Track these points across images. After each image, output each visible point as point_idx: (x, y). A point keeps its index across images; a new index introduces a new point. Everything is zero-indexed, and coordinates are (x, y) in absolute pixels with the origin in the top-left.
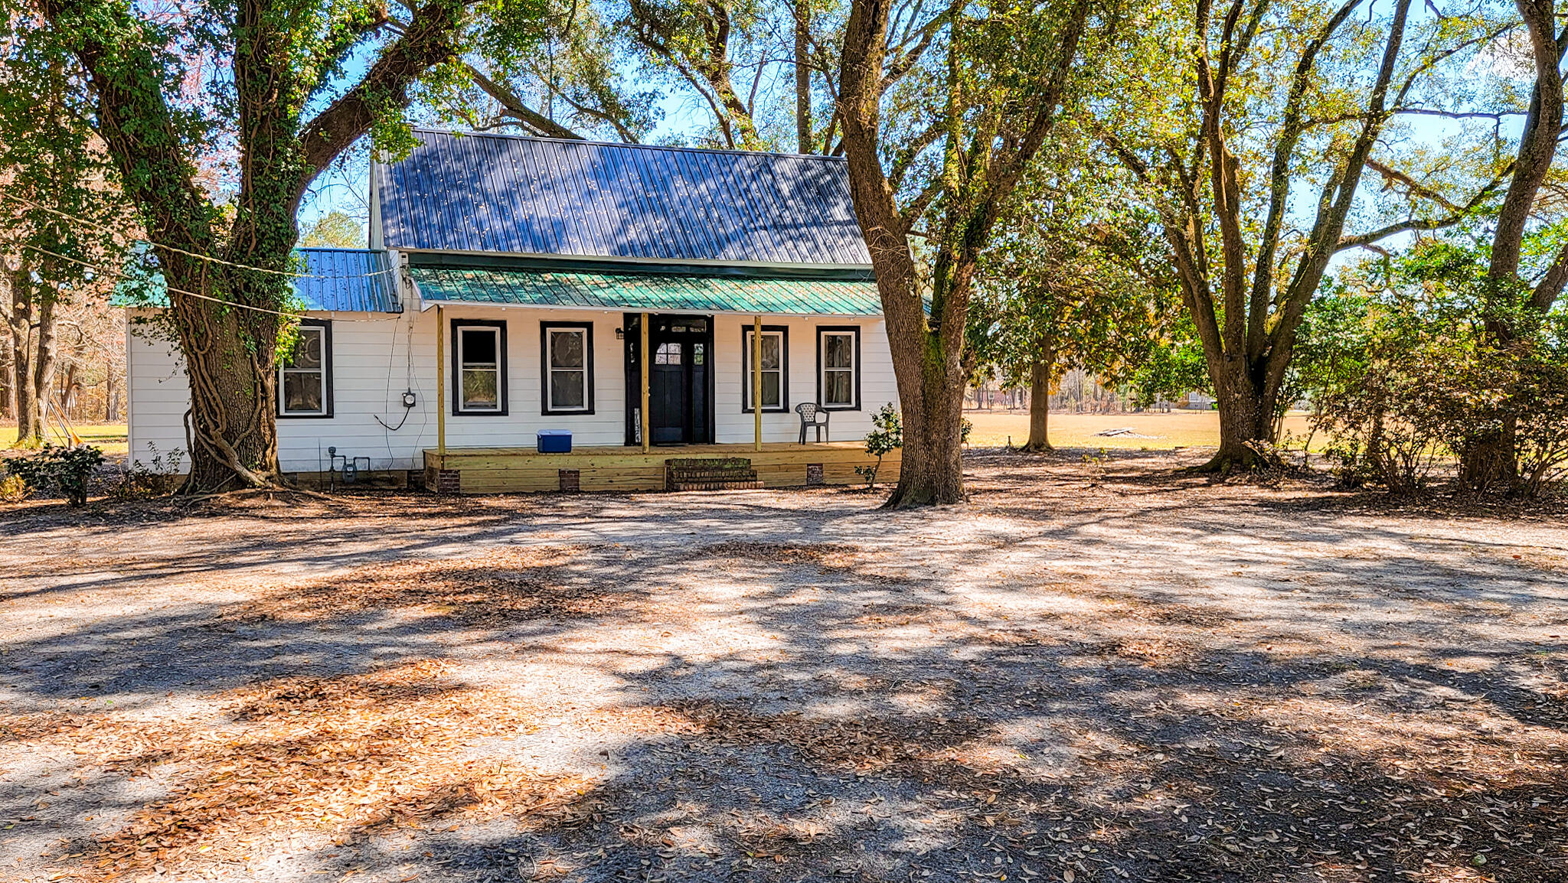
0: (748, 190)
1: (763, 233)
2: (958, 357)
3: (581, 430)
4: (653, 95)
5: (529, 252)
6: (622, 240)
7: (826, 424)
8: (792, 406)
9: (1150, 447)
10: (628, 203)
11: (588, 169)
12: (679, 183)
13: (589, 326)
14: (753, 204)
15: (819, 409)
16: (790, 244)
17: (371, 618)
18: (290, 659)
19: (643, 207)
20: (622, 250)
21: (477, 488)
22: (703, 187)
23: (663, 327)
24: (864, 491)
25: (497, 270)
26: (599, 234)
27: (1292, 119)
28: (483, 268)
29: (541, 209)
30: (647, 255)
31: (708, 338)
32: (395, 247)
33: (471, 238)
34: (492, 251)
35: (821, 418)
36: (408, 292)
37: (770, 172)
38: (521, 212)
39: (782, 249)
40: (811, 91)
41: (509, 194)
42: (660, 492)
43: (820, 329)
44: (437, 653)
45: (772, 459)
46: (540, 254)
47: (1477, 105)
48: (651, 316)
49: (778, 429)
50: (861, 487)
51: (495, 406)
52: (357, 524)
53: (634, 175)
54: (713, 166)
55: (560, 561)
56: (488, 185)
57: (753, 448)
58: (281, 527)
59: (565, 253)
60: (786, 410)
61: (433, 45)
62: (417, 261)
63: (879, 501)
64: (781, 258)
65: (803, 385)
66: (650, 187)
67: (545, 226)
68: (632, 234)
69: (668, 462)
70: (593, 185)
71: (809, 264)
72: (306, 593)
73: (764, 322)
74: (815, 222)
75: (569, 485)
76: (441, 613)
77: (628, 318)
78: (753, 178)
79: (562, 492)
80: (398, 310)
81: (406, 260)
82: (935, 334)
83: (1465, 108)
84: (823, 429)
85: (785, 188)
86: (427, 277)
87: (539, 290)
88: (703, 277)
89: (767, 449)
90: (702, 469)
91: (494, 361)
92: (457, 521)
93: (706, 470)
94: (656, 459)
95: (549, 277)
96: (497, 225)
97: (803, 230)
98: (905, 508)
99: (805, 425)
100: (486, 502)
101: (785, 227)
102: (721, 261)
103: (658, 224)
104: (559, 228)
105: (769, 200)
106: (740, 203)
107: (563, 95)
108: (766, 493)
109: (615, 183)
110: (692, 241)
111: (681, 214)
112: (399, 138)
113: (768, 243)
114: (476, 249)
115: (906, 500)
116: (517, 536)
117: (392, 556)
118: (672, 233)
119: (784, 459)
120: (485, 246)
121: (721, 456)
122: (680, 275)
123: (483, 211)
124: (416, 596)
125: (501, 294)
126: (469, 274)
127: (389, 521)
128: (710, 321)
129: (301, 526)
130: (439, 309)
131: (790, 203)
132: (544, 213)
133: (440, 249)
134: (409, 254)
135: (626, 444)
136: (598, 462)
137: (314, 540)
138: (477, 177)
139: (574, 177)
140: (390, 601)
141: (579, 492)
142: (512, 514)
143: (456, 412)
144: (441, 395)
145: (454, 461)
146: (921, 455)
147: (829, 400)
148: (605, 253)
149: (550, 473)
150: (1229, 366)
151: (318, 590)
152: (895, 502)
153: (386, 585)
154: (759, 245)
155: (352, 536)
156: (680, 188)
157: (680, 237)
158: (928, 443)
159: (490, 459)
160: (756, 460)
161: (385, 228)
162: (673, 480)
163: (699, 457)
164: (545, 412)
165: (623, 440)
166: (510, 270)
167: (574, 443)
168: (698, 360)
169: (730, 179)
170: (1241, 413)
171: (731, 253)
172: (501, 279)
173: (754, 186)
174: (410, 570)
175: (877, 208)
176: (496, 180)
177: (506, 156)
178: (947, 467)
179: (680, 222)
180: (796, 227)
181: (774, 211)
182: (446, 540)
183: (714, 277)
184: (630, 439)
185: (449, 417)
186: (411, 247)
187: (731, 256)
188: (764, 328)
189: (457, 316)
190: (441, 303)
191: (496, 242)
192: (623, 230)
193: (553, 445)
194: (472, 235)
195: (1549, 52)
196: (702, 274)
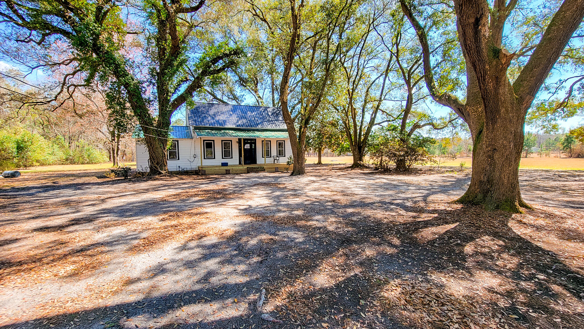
0: (262, 114)
1: (266, 122)
2: (304, 146)
3: (230, 162)
4: (243, 95)
5: (219, 126)
6: (238, 124)
8: (272, 156)
9: (340, 163)
10: (239, 117)
11: (230, 110)
13: (231, 141)
14: (263, 117)
16: (271, 125)
17: (188, 200)
18: (172, 209)
19: (242, 118)
20: (238, 126)
21: (209, 173)
22: (254, 113)
23: (246, 141)
25: (212, 130)
26: (233, 123)
27: (365, 101)
28: (210, 130)
29: (221, 118)
30: (243, 127)
31: (255, 143)
32: (191, 125)
34: (211, 126)
35: (278, 158)
36: (194, 134)
37: (267, 110)
38: (217, 118)
39: (269, 125)
40: (275, 95)
41: (214, 115)
42: (246, 173)
43: (277, 141)
44: (201, 206)
45: (268, 167)
46: (221, 127)
47: (398, 99)
48: (244, 139)
49: (269, 161)
50: (286, 172)
51: (212, 157)
52: (185, 181)
53: (240, 111)
54: (256, 109)
55: (226, 187)
56: (210, 113)
57: (264, 164)
58: (169, 182)
59: (226, 126)
60: (271, 157)
61: (198, 85)
62: (196, 128)
63: (289, 174)
64: (269, 127)
65: (274, 152)
66: (243, 113)
67: (222, 121)
68: (239, 123)
70: (231, 113)
71: (275, 128)
72: (174, 195)
73: (266, 140)
74: (276, 120)
75: (228, 172)
76: (202, 198)
77: (239, 139)
78: (264, 112)
79: (226, 174)
80: (192, 138)
81: (194, 128)
82: (299, 142)
83: (396, 99)
84: (278, 160)
85: (270, 114)
86: (198, 131)
87: (221, 134)
89: (267, 165)
90: (254, 169)
91: (212, 148)
92: (205, 180)
94: (246, 167)
95: (223, 131)
96: (212, 121)
97: (274, 122)
98: (294, 176)
99: (274, 160)
100: (211, 176)
101: (270, 121)
102: (257, 128)
103: (245, 121)
104: (225, 122)
105: (267, 116)
106: (261, 117)
107: (225, 95)
108: (267, 173)
109: (236, 113)
110: (252, 124)
112: (191, 104)
113: (267, 124)
114: (208, 126)
115: (294, 174)
116: (217, 183)
117: (193, 187)
118: (247, 123)
119: (270, 166)
120: (210, 125)
121: (258, 166)
122: (249, 131)
123: (209, 118)
124: (196, 195)
125: (213, 135)
126: (207, 131)
127: (191, 181)
128: (255, 140)
129: (173, 182)
131: (271, 116)
133: (200, 126)
136: (234, 168)
137: (176, 185)
138: (208, 111)
139: (228, 111)
140: (192, 196)
141: (230, 174)
142: (216, 178)
143: (204, 158)
144: (201, 155)
145: (204, 168)
146: (297, 165)
147: (279, 155)
148: (234, 126)
149: (224, 170)
150: (355, 147)
151: (177, 195)
152: (292, 174)
153: (191, 193)
154: (265, 125)
155: (184, 183)
156: (249, 113)
157: (249, 124)
158: (298, 163)
159: (212, 168)
160: (265, 167)
161: (189, 122)
162: (249, 171)
163: (254, 166)
164: (223, 158)
165: (238, 163)
166: (215, 130)
167: (229, 164)
168: (253, 147)
169: (259, 112)
170: (357, 156)
172: (213, 132)
173: (264, 113)
174: (196, 190)
175: (288, 117)
176: (211, 112)
177: (214, 107)
178: (302, 168)
179: (249, 120)
180: (272, 121)
181: (268, 118)
182: (203, 184)
183: (256, 131)
184: (240, 163)
186: (195, 126)
187: (259, 127)
189: (204, 139)
190: (201, 137)
191: (212, 124)
192: (238, 122)
193: (224, 164)
194: (207, 123)
195: (410, 89)
196: (254, 130)
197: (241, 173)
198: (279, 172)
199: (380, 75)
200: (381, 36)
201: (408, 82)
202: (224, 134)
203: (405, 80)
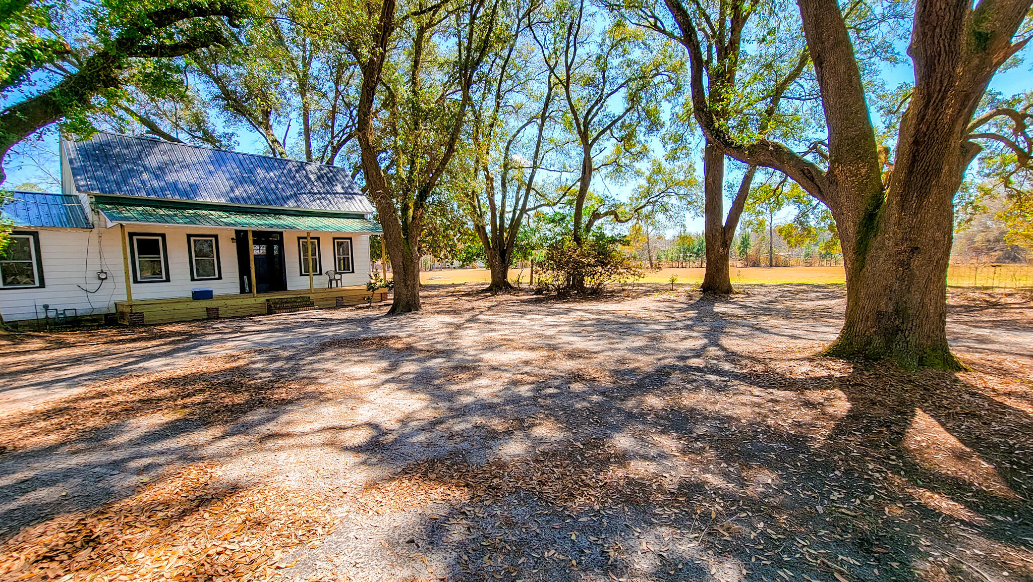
0: (294, 176)
1: (304, 196)
2: (416, 248)
3: (215, 287)
4: (233, 134)
5: (177, 198)
6: (232, 195)
7: (341, 279)
8: (324, 272)
9: (455, 283)
10: (232, 178)
11: (208, 161)
12: (259, 170)
13: (216, 237)
14: (298, 183)
15: (336, 273)
16: (318, 201)
17: (117, 430)
19: (242, 181)
20: (232, 200)
21: (156, 321)
22: (272, 174)
23: (261, 237)
24: (368, 307)
25: (157, 207)
26: (218, 192)
27: (505, 166)
28: (149, 206)
29: (184, 177)
30: (246, 203)
31: (281, 244)
32: (84, 192)
33: (139, 190)
34: (153, 197)
35: (338, 277)
36: (96, 217)
37: (305, 170)
38: (171, 178)
39: (314, 203)
41: (160, 168)
42: (263, 315)
43: (334, 239)
44: (188, 457)
45: (320, 296)
46: (184, 199)
47: (555, 168)
48: (254, 232)
49: (320, 282)
50: (365, 305)
51: (162, 278)
52: (77, 351)
53: (234, 166)
54: (276, 164)
55: (241, 363)
56: (147, 163)
57: (309, 291)
58: (9, 360)
59: (199, 200)
60: (321, 274)
62: (100, 200)
63: (387, 310)
64: (315, 207)
65: (328, 263)
66: (244, 172)
67: (186, 186)
68: (237, 193)
69: (267, 300)
70: (212, 168)
71: (323, 209)
72: (47, 415)
73: (312, 235)
74: (329, 193)
75: (213, 315)
76: (178, 416)
77: (237, 232)
78: (297, 171)
79: (209, 319)
80: (90, 227)
81: (93, 200)
82: (407, 239)
83: (552, 169)
84: (339, 281)
85: (313, 177)
86: (110, 209)
87: (187, 217)
88: (279, 214)
89: (316, 292)
90: (286, 303)
91: (159, 254)
92: (154, 343)
93: (288, 303)
94: (262, 299)
95: (191, 211)
96: (155, 184)
97: (323, 195)
98: (399, 314)
99: (331, 281)
100: (168, 329)
101: (315, 194)
102: (286, 207)
103: (251, 189)
104: (194, 188)
105: (306, 182)
106: (291, 182)
107: (183, 129)
108: (320, 312)
109: (223, 168)
110: (270, 198)
111: (262, 185)
112: (83, 129)
113: (308, 201)
114: (143, 195)
115: (398, 310)
116: (201, 348)
117: (117, 373)
118: (258, 194)
119: (325, 295)
120: (148, 194)
121: (294, 296)
122: (265, 213)
123: (145, 176)
124: (149, 404)
125: (162, 219)
126: (139, 208)
127: (104, 347)
128: (281, 234)
129: (28, 357)
130: (122, 225)
131: (316, 183)
132: (184, 179)
133: (118, 194)
134: (95, 196)
135: (241, 293)
136: (229, 302)
137: (42, 368)
138: (140, 157)
139: (200, 163)
140: (131, 410)
141: (218, 318)
142: (189, 336)
143: (136, 281)
144: (127, 272)
145: (139, 307)
146: (404, 291)
147: (340, 269)
148: (223, 201)
149: (201, 310)
150: (493, 252)
151: (58, 411)
152: (393, 312)
153: (120, 398)
154: (303, 201)
155: (76, 361)
156: (261, 173)
157: (263, 196)
158: (406, 286)
159: (163, 305)
160: (312, 296)
161: (76, 181)
162: (271, 309)
163: (283, 297)
164: (193, 279)
165: (239, 291)
166: (166, 207)
167: (214, 293)
168: (276, 252)
169: (285, 171)
170: (498, 269)
171: (290, 204)
172: (161, 212)
173: (297, 175)
174: (135, 382)
175: (378, 183)
176: (154, 160)
177: (156, 150)
178: (415, 295)
179: (261, 188)
180: (320, 194)
181: (309, 187)
182: (153, 356)
183: (283, 214)
184: (243, 291)
185: (132, 285)
186: (97, 192)
187: (291, 205)
188: (312, 238)
189: (132, 231)
190: (124, 223)
191: (155, 193)
192: (232, 190)
193: (198, 296)
194: (139, 188)
195: (587, 147)
196: (277, 213)
197: (252, 315)
198: (347, 306)
199: (526, 122)
200: (540, 44)
201: (584, 136)
202: (193, 220)
203: (579, 132)
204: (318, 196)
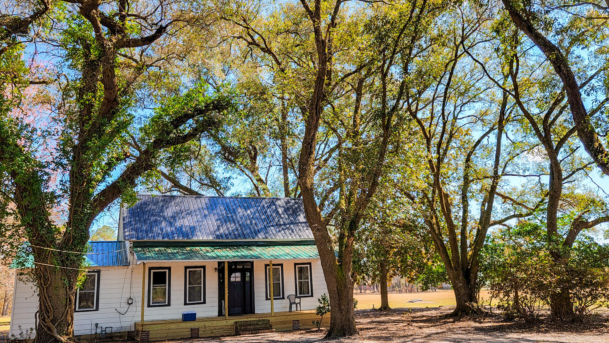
0: (266, 212)
1: (272, 228)
2: (350, 274)
3: (201, 311)
4: (229, 178)
5: (181, 239)
6: (218, 233)
7: (300, 303)
8: (286, 296)
9: (429, 306)
10: (220, 219)
11: (204, 207)
12: (239, 210)
14: (268, 217)
15: (296, 297)
16: (283, 232)
19: (226, 220)
20: (217, 237)
21: (156, 338)
22: (249, 212)
23: (234, 267)
24: (316, 331)
25: (168, 247)
26: (208, 231)
27: (466, 177)
28: (162, 247)
29: (186, 222)
30: (227, 238)
31: (251, 271)
32: (128, 240)
33: (158, 235)
34: (166, 240)
35: (297, 301)
36: (132, 257)
37: (274, 205)
38: (178, 224)
39: (280, 234)
40: (289, 174)
41: (173, 217)
42: (232, 336)
43: (295, 264)
45: (278, 319)
46: (185, 240)
47: (531, 172)
48: (229, 262)
49: (280, 306)
50: (315, 329)
51: (165, 302)
53: (222, 208)
54: (253, 203)
56: (166, 214)
57: (271, 315)
59: (195, 239)
60: (283, 298)
61: (146, 164)
62: (136, 245)
63: (321, 336)
64: (280, 237)
65: (290, 288)
66: (228, 212)
67: (188, 229)
68: (222, 231)
69: (236, 322)
70: (206, 212)
71: (290, 239)
73: (273, 263)
74: (292, 223)
75: (195, 335)
77: (219, 263)
78: (268, 208)
79: (192, 338)
80: (127, 264)
81: (132, 245)
82: (340, 265)
83: (527, 173)
84: (298, 305)
85: (280, 210)
86: (140, 251)
87: (184, 254)
88: (249, 246)
89: (277, 315)
90: (250, 325)
91: (165, 283)
93: (251, 325)
94: (231, 321)
95: (188, 249)
96: (169, 229)
97: (288, 226)
98: (333, 338)
99: (291, 304)
101: (281, 225)
102: (256, 239)
103: (231, 226)
104: (193, 229)
105: (274, 215)
106: (263, 217)
107: (196, 179)
108: (276, 334)
109: (215, 212)
110: (245, 232)
111: (241, 222)
112: (132, 198)
113: (274, 232)
114: (160, 239)
115: (333, 335)
118: (237, 230)
119: (283, 318)
120: (163, 238)
121: (257, 319)
122: (240, 246)
123: (163, 224)
125: (169, 257)
126: (157, 249)
128: (252, 263)
130: (144, 264)
131: (282, 216)
132: (187, 224)
133: (146, 240)
134: (133, 242)
135: (219, 316)
136: (207, 324)
138: (162, 211)
139: (199, 209)
141: (199, 338)
143: (149, 306)
144: (143, 299)
145: (147, 327)
146: (338, 315)
147: (300, 293)
148: (211, 238)
149: (187, 330)
150: (455, 273)
152: (329, 336)
154: (271, 233)
156: (240, 212)
157: (240, 231)
158: (341, 310)
159: (161, 325)
160: (272, 319)
161: (124, 232)
162: (237, 331)
163: (248, 320)
164: (185, 304)
165: (216, 314)
166: (173, 247)
167: (197, 316)
168: (247, 279)
169: (259, 208)
170: (463, 291)
171: (260, 236)
172: (169, 251)
173: (268, 211)
175: (315, 217)
176: (169, 212)
177: (173, 203)
178: (349, 320)
179: (240, 225)
180: (285, 225)
181: (276, 220)
183: (254, 246)
184: (220, 313)
185: (146, 308)
186: (134, 239)
187: (260, 237)
188: (274, 265)
189: (151, 266)
190: (145, 261)
191: (168, 236)
192: (218, 229)
193: (189, 317)
194: (159, 234)
195: (552, 153)
196: (249, 245)
197: (223, 336)
198: (301, 330)
199: (488, 130)
200: (480, 63)
201: (546, 141)
202: (191, 255)
203: (540, 136)
204: (283, 227)
